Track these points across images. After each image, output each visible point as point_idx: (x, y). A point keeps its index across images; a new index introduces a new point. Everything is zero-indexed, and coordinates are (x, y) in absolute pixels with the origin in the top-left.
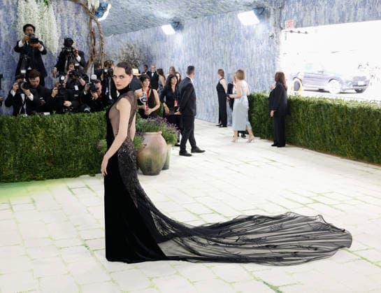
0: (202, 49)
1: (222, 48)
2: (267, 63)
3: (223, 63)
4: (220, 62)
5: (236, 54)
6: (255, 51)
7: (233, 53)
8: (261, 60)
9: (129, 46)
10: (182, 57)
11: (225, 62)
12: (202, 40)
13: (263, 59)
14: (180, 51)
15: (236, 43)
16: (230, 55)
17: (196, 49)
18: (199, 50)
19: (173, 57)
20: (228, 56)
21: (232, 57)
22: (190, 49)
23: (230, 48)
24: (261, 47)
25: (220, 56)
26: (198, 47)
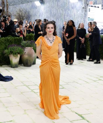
0: (53, 13)
1: (61, 12)
2: (81, 20)
3: (61, 19)
4: (60, 19)
5: (67, 16)
6: (76, 14)
7: (66, 15)
8: (78, 18)
9: (20, 10)
10: (43, 16)
11: (62, 19)
12: (53, 8)
13: (79, 18)
14: (43, 14)
15: (67, 10)
16: (65, 16)
17: (50, 13)
18: (51, 13)
19: (39, 16)
20: (64, 16)
21: (65, 17)
22: (47, 13)
23: (65, 13)
24: (78, 13)
25: (60, 16)
26: (51, 12)
